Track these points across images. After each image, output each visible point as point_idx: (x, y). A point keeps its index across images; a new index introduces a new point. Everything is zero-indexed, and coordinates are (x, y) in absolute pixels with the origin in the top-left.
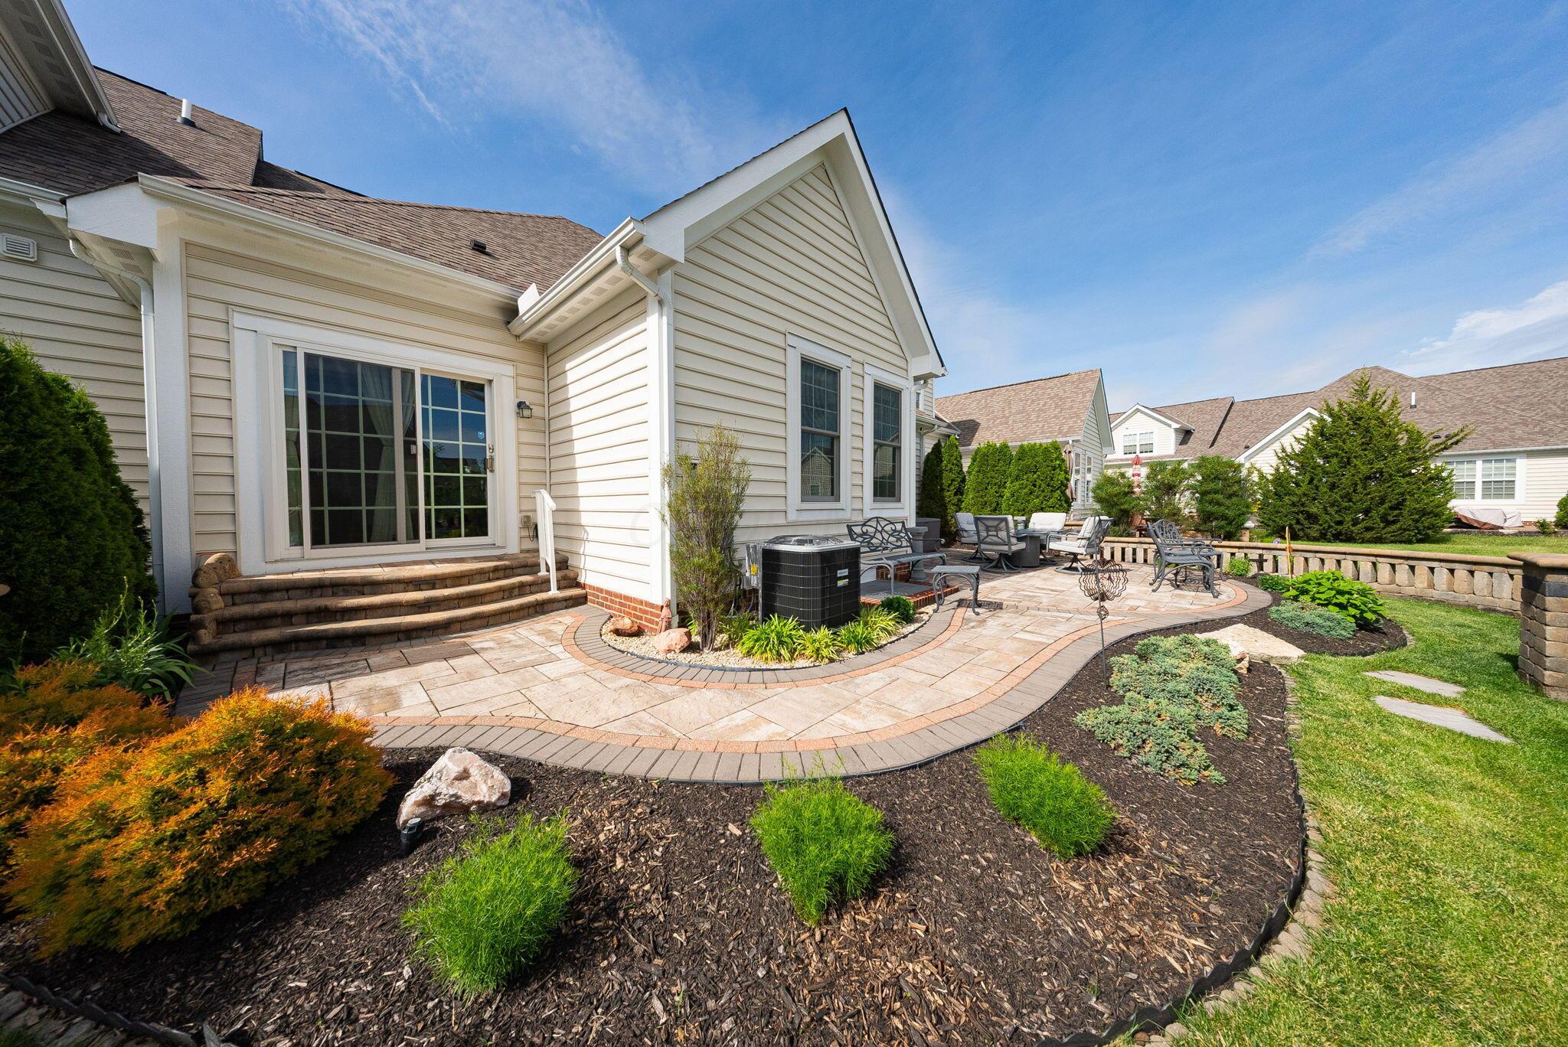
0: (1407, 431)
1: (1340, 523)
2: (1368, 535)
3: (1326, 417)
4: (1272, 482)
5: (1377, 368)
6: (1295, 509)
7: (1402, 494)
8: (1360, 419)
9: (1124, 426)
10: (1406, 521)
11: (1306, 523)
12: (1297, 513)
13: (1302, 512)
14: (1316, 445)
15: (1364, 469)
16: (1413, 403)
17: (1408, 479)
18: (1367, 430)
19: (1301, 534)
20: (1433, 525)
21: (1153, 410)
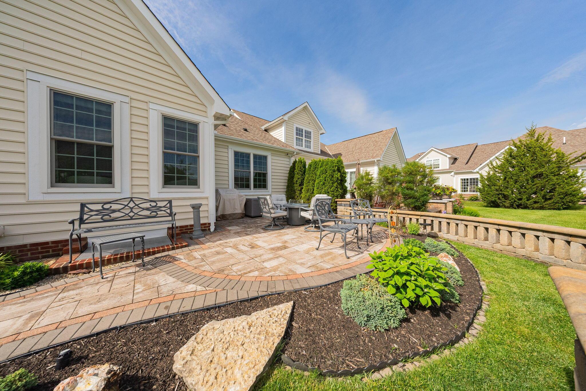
0: (557, 153)
1: (520, 199)
2: (536, 205)
3: (513, 148)
4: (487, 179)
5: (546, 127)
6: (497, 193)
7: (554, 185)
8: (530, 148)
9: (427, 157)
10: (556, 198)
11: (503, 200)
12: (498, 195)
13: (501, 194)
14: (507, 160)
15: (532, 172)
16: (564, 142)
17: (557, 177)
18: (534, 153)
19: (501, 205)
20: (572, 201)
21: (442, 150)
